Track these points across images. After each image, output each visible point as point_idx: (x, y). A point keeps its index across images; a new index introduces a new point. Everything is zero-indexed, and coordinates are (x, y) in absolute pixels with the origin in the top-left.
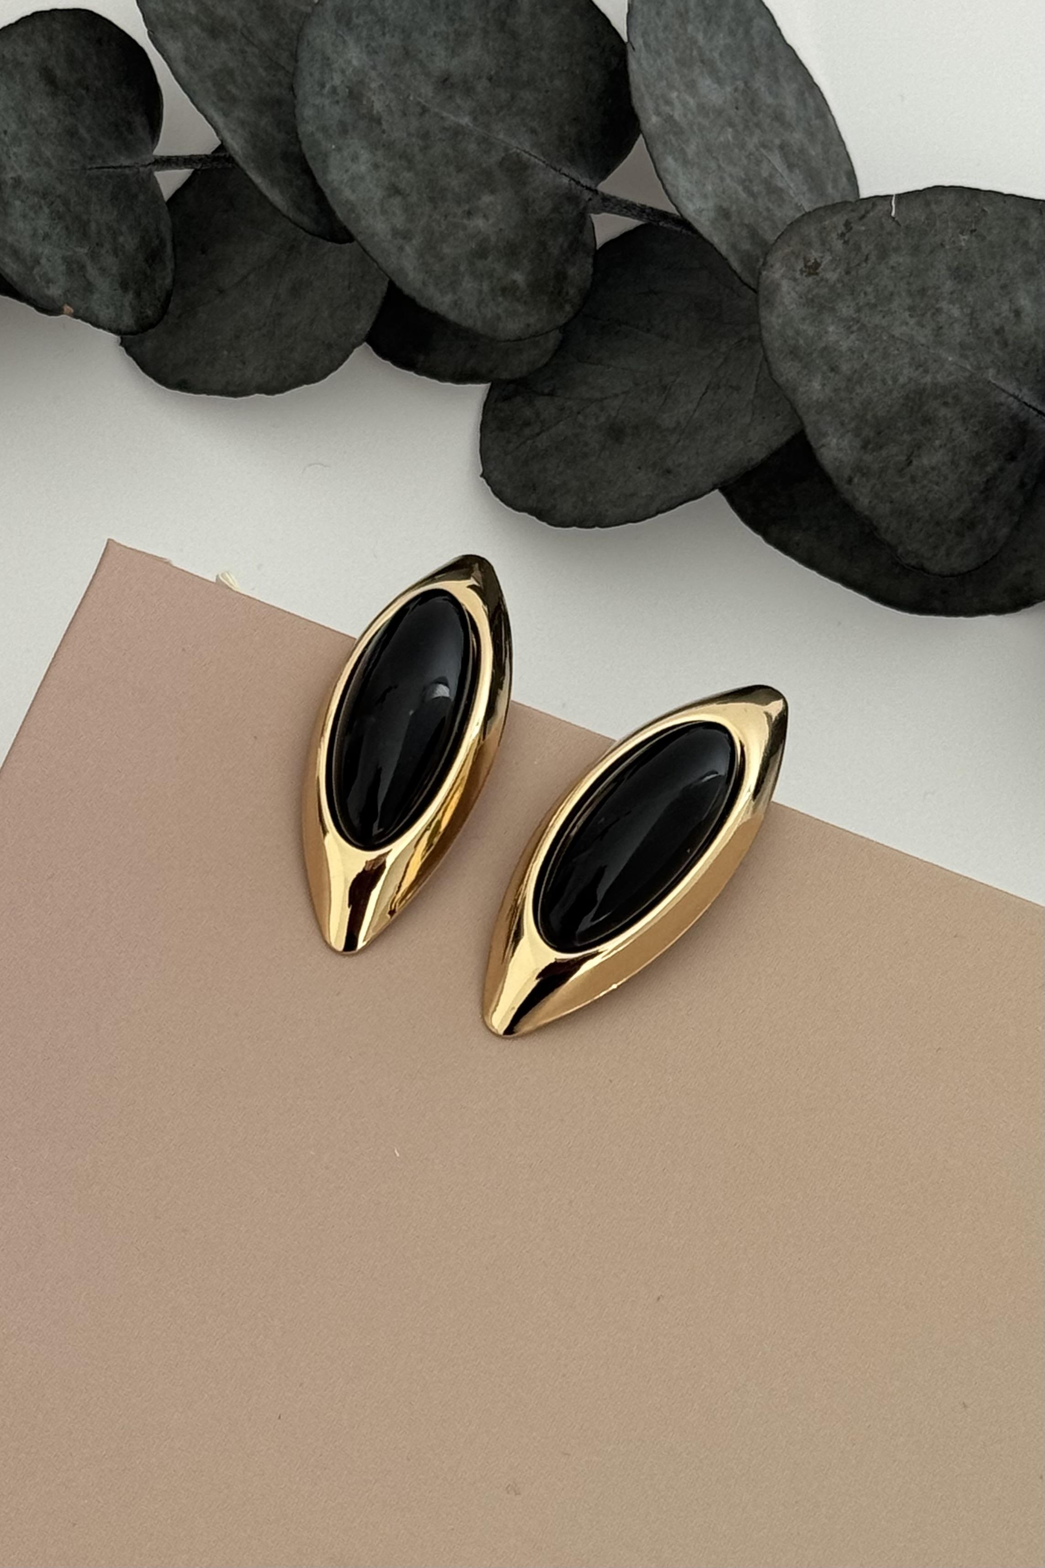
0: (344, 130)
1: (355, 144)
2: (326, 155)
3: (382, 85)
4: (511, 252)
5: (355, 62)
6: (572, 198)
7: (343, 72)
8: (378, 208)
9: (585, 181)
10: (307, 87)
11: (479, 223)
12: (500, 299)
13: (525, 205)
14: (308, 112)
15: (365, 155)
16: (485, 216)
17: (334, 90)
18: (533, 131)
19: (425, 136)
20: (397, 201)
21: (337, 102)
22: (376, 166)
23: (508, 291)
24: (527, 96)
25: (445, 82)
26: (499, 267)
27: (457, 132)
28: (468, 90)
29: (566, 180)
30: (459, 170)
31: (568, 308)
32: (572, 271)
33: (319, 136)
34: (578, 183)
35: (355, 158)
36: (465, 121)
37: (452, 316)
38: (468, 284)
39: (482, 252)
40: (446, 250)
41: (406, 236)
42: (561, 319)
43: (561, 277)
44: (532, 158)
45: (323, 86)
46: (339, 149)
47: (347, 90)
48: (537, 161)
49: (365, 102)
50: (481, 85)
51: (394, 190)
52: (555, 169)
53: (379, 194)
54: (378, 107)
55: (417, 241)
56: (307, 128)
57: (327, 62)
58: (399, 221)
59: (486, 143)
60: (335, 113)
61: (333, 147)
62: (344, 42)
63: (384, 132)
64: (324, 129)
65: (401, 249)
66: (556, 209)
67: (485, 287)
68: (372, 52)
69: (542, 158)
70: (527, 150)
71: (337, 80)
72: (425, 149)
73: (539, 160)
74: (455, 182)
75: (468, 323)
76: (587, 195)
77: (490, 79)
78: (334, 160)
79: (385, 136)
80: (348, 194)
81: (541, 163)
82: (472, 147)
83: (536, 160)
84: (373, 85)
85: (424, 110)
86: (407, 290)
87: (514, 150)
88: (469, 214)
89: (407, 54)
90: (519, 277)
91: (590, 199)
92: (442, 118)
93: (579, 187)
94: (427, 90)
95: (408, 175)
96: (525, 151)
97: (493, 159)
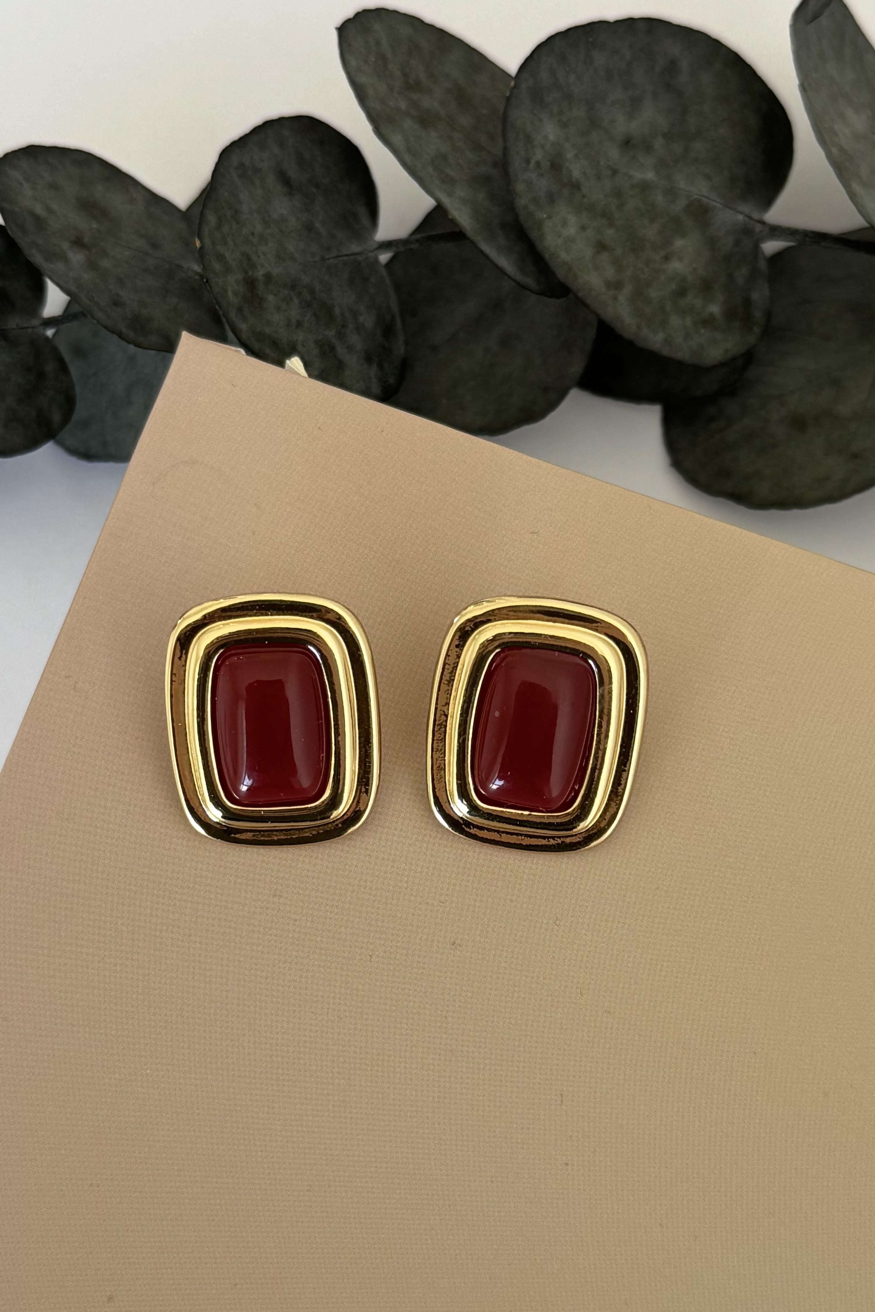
0: (551, 198)
1: (563, 210)
2: (540, 225)
3: (576, 156)
4: (706, 287)
5: (552, 138)
6: (747, 231)
7: (543, 147)
8: (590, 265)
9: (756, 215)
10: (516, 163)
11: (676, 266)
12: (702, 331)
13: (712, 242)
14: (520, 187)
15: (572, 219)
16: (680, 259)
17: (538, 163)
18: (708, 177)
19: (618, 194)
20: (605, 256)
21: (542, 175)
22: (583, 228)
23: (708, 322)
24: (698, 146)
25: (627, 143)
26: (698, 303)
27: (645, 187)
28: (648, 148)
29: (740, 217)
30: (652, 221)
31: (757, 330)
32: (755, 296)
33: (532, 207)
34: (750, 217)
35: (564, 223)
36: (650, 175)
37: (666, 352)
38: (675, 321)
39: (681, 292)
40: (654, 293)
41: (617, 285)
42: (752, 339)
43: (747, 302)
44: (711, 202)
45: (528, 161)
46: (550, 217)
47: (548, 163)
48: (716, 202)
49: (564, 173)
50: (659, 143)
51: (601, 247)
52: (731, 209)
53: (588, 252)
54: (576, 173)
55: (628, 290)
56: (522, 201)
57: (529, 139)
58: (610, 272)
59: (671, 193)
60: (543, 184)
61: (545, 216)
62: (541, 120)
63: (584, 196)
64: (535, 200)
65: (615, 298)
66: (737, 243)
67: (689, 321)
68: (564, 125)
69: (718, 200)
70: (705, 194)
71: (539, 155)
72: (621, 206)
73: (717, 202)
74: (651, 232)
75: (679, 356)
76: (758, 228)
77: (665, 136)
78: (548, 226)
79: (585, 200)
80: (564, 256)
81: (718, 205)
82: (660, 199)
83: (714, 203)
84: (570, 155)
85: (615, 172)
86: (627, 335)
87: (696, 196)
88: (667, 258)
89: (594, 123)
90: (715, 309)
91: (761, 232)
92: (631, 177)
93: (752, 222)
94: (614, 153)
95: (610, 232)
96: (704, 196)
97: (679, 206)
